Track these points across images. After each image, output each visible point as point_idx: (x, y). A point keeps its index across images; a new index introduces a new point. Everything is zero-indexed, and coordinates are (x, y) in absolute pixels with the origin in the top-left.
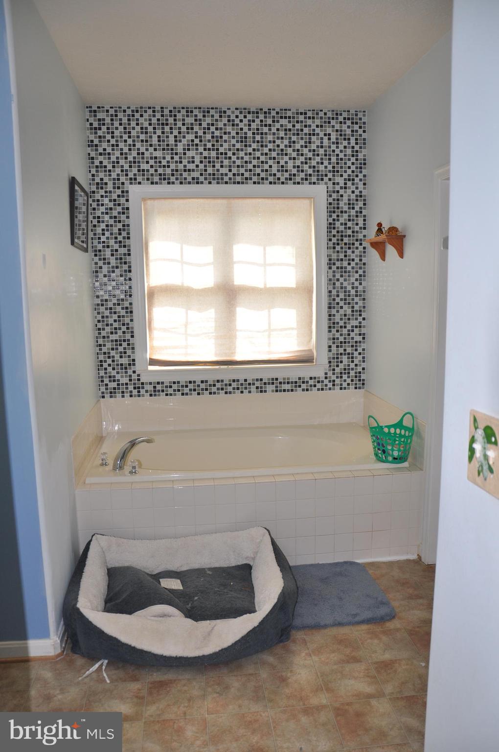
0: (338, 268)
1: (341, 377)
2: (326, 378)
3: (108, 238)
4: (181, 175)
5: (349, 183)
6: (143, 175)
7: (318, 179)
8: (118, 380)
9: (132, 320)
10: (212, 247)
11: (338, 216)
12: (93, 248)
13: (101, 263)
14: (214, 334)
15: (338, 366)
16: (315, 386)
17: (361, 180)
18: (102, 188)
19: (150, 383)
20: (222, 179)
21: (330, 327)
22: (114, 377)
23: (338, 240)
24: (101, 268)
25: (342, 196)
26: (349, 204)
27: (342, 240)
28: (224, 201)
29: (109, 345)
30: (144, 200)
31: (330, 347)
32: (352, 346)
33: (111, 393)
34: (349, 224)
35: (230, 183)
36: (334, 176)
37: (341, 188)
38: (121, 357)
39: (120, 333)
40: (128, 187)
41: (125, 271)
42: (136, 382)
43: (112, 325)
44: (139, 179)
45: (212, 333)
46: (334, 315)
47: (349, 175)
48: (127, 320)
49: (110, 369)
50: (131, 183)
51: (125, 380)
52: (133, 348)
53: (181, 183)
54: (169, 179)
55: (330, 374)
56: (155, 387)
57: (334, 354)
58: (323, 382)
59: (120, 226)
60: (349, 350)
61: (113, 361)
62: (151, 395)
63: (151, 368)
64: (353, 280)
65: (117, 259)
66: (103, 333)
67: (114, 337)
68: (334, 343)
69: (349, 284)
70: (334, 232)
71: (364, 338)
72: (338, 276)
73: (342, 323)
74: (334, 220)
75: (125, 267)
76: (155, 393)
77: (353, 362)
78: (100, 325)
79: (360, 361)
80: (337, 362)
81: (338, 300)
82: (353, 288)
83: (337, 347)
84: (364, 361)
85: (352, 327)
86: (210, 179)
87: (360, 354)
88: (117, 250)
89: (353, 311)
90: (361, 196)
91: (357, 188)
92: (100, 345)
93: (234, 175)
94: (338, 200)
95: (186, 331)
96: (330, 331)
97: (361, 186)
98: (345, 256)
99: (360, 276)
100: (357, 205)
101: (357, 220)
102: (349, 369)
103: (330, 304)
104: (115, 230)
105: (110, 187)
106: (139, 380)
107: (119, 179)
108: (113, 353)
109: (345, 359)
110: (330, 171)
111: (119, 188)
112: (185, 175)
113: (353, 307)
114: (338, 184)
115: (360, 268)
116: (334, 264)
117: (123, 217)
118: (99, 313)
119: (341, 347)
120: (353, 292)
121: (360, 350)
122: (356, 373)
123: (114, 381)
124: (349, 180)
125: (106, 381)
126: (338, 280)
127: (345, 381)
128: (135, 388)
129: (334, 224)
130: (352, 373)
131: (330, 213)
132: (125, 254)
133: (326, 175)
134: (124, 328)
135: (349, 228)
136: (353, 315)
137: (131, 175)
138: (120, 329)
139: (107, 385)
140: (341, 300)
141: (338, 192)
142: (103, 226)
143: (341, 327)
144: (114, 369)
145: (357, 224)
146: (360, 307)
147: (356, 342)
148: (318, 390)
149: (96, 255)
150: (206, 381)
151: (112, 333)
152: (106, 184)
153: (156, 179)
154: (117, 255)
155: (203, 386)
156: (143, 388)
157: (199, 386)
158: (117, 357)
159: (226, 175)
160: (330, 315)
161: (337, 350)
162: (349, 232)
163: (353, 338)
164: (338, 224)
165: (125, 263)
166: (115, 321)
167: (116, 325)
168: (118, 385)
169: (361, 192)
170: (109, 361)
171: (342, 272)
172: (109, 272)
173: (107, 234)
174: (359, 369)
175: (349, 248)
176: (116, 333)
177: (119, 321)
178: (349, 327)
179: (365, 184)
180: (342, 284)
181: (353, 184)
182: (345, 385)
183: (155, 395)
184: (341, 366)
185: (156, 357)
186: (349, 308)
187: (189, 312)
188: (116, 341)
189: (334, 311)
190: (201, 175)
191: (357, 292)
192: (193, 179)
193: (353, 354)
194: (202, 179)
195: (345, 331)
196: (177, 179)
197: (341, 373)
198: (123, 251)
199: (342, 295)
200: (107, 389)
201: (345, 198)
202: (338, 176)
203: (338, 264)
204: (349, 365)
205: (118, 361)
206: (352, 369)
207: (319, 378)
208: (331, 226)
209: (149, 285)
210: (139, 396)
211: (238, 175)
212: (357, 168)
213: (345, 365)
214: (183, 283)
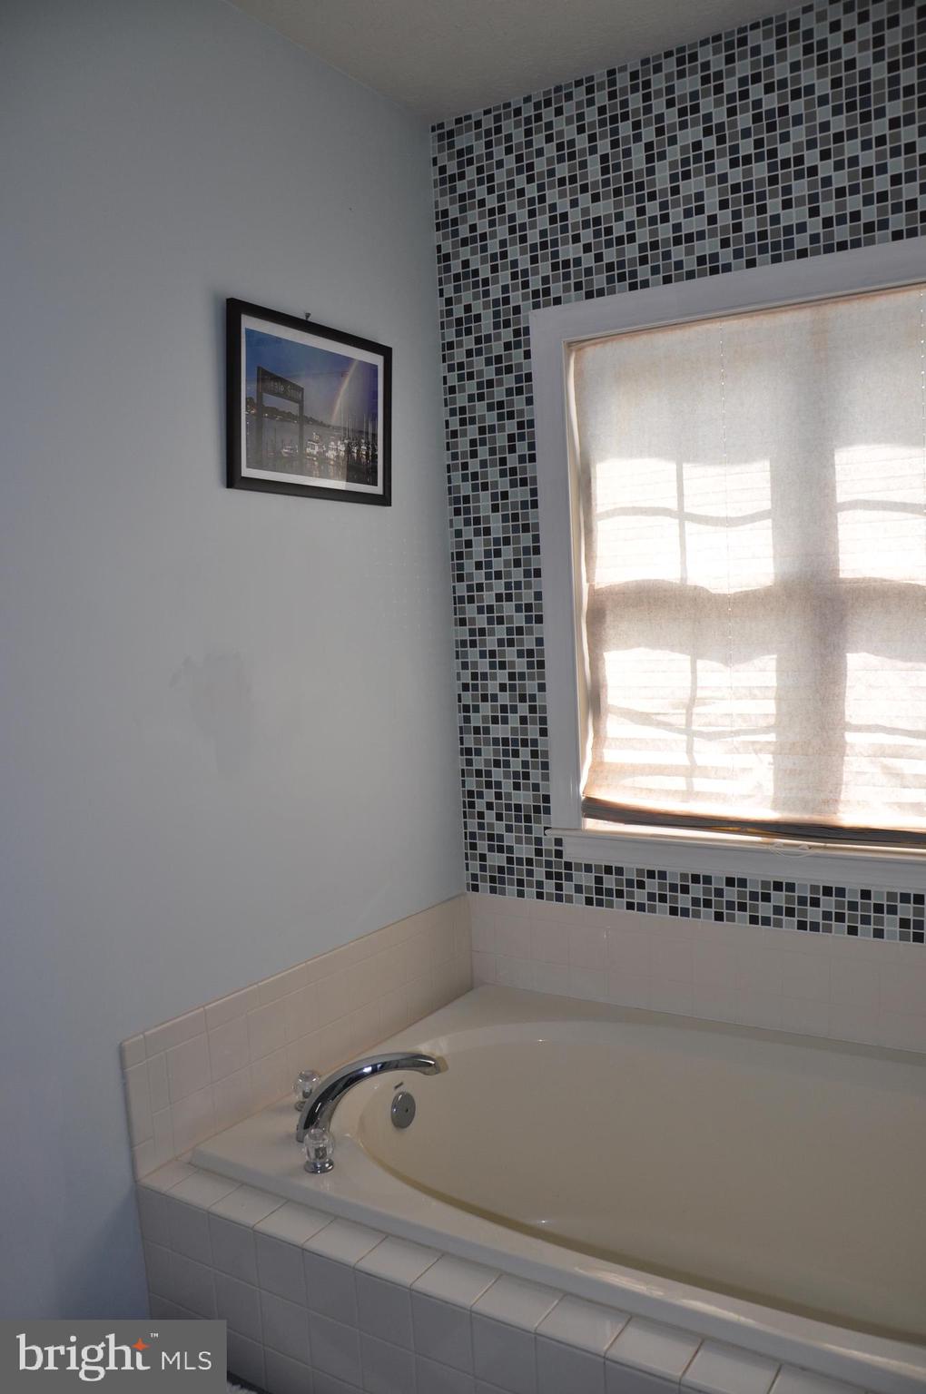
3: (483, 464)
4: (667, 255)
6: (567, 276)
8: (510, 849)
9: (542, 688)
10: (766, 464)
12: (450, 493)
13: (468, 533)
14: (772, 737)
18: (469, 332)
19: (588, 868)
20: (789, 244)
22: (501, 838)
24: (469, 544)
28: (804, 316)
29: (488, 752)
30: (574, 345)
33: (493, 879)
35: (816, 252)
38: (517, 787)
39: (514, 720)
40: (527, 318)
41: (526, 550)
42: (553, 859)
43: (494, 698)
44: (556, 289)
45: (767, 730)
48: (531, 687)
49: (490, 816)
50: (536, 306)
51: (524, 851)
52: (545, 766)
53: (667, 280)
54: (633, 274)
56: (599, 880)
59: (511, 427)
61: (498, 796)
62: (589, 901)
63: (592, 824)
65: (505, 518)
66: (476, 720)
67: (499, 731)
75: (526, 539)
76: (598, 896)
78: (468, 698)
86: (750, 250)
88: (505, 495)
92: (468, 751)
93: (827, 223)
95: (689, 722)
104: (501, 440)
105: (487, 325)
106: (559, 854)
107: (506, 301)
108: (497, 774)
111: (507, 324)
112: (678, 253)
117: (519, 402)
118: (465, 666)
123: (500, 849)
125: (483, 846)
128: (549, 876)
132: (524, 505)
134: (523, 709)
137: (535, 283)
138: (514, 710)
139: (483, 857)
142: (472, 431)
144: (499, 817)
149: (457, 512)
150: (743, 883)
151: (495, 720)
152: (478, 318)
153: (599, 280)
154: (505, 507)
155: (732, 894)
156: (569, 878)
157: (719, 893)
158: (507, 786)
159: (802, 228)
165: (526, 528)
166: (503, 687)
167: (505, 698)
168: (510, 860)
170: (489, 795)
172: (487, 554)
173: (483, 452)
176: (505, 721)
177: (513, 688)
183: (600, 903)
185: (604, 794)
187: (700, 664)
188: (505, 742)
190: (725, 243)
192: (701, 260)
194: (726, 256)
196: (655, 270)
198: (519, 494)
200: (483, 868)
205: (509, 796)
209: (591, 587)
210: (559, 898)
211: (841, 220)
214: (684, 579)
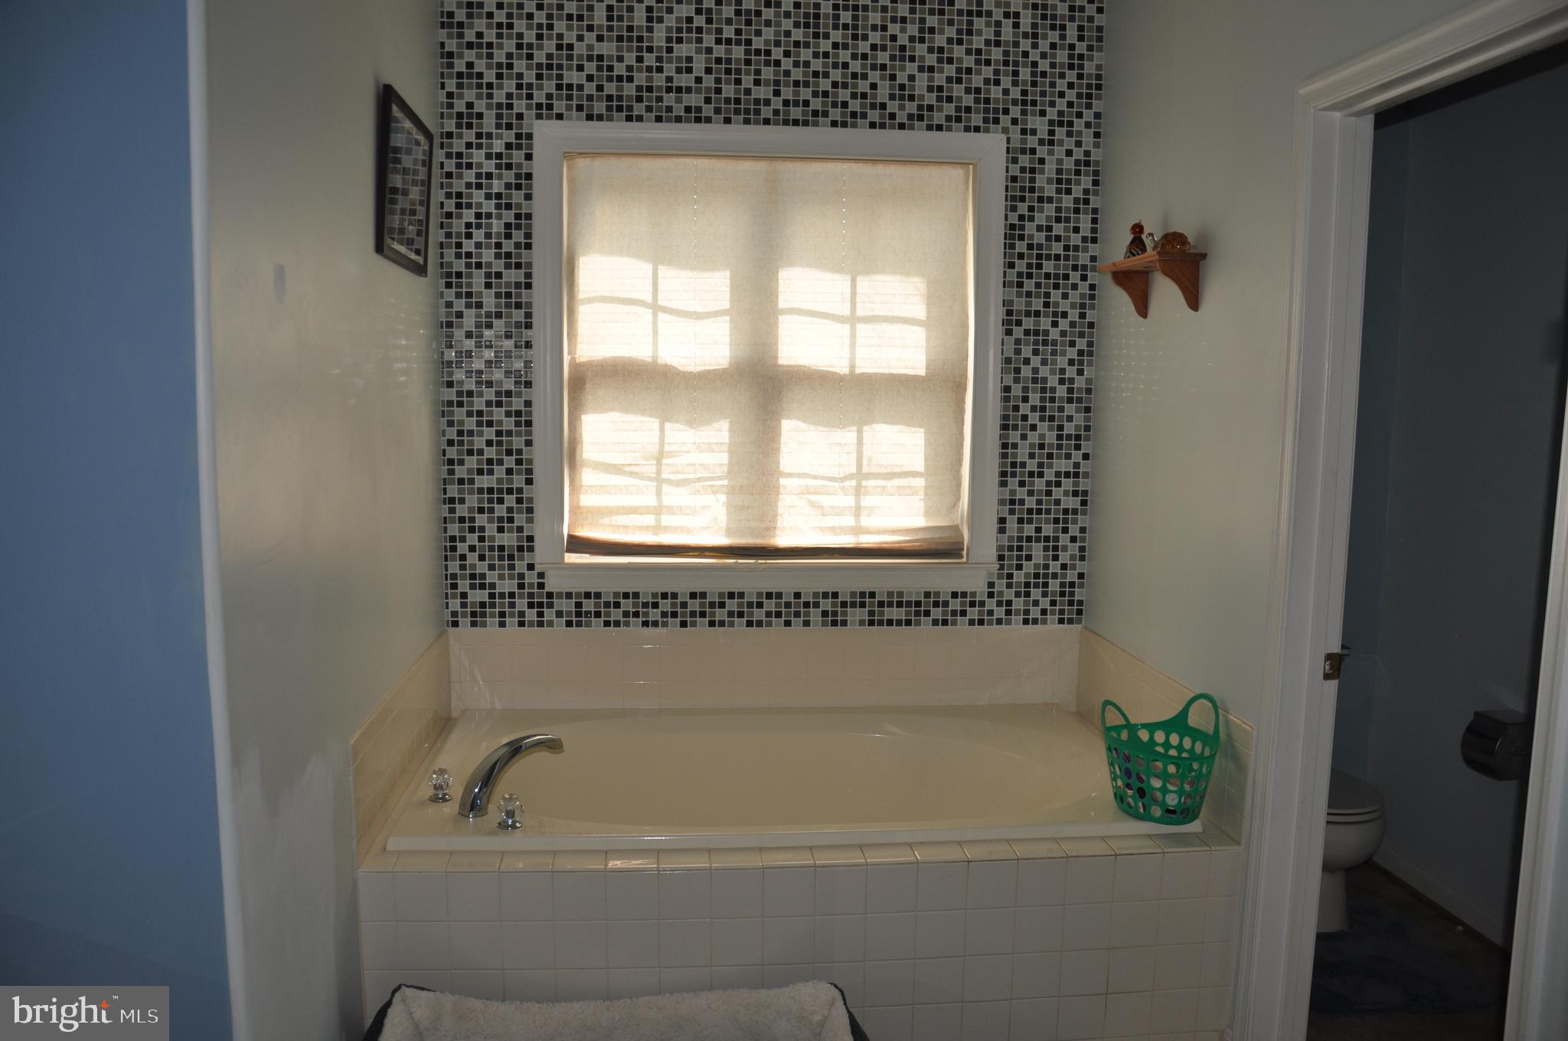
0: (1027, 332)
1: (1027, 594)
2: (991, 595)
3: (478, 245)
4: (660, 99)
5: (1060, 133)
6: (569, 98)
7: (986, 120)
8: (493, 586)
9: (529, 443)
10: (728, 273)
11: (1031, 209)
12: (442, 268)
13: (460, 305)
14: (725, 482)
15: (1019, 567)
16: (963, 613)
17: (1088, 125)
18: (469, 126)
19: (569, 595)
20: (757, 112)
21: (1003, 474)
22: (483, 576)
23: (1029, 266)
24: (460, 315)
25: (1042, 161)
26: (1059, 181)
27: (1039, 266)
28: (761, 166)
29: (472, 500)
30: (569, 156)
31: (1002, 521)
32: (1056, 521)
33: (474, 614)
34: (1058, 229)
35: (777, 123)
36: (1024, 113)
37: (1041, 142)
38: (501, 530)
39: (500, 472)
40: (531, 126)
41: (518, 325)
42: (536, 590)
43: (481, 452)
44: (559, 106)
45: (720, 478)
46: (1015, 446)
47: (1061, 113)
48: (518, 442)
49: (472, 558)
50: (539, 117)
51: (508, 586)
52: (530, 510)
53: (659, 119)
54: (630, 108)
55: (1001, 585)
56: (579, 605)
57: (1011, 539)
58: (982, 604)
59: (509, 216)
60: (1048, 530)
61: (482, 539)
62: (569, 624)
63: (571, 558)
64: (1062, 362)
65: (498, 295)
66: (461, 472)
67: (484, 482)
68: (1012, 512)
69: (1053, 372)
70: (1021, 247)
71: (1084, 503)
72: (1027, 351)
73: (1032, 465)
74: (1021, 218)
75: (518, 315)
76: (578, 618)
77: (1056, 558)
78: (452, 453)
79: (1073, 557)
80: (1019, 558)
81: (1024, 409)
82: (1062, 381)
83: (1020, 521)
84: (1082, 558)
85: (1058, 474)
86: (728, 111)
87: (1073, 539)
88: (499, 275)
89: (1059, 437)
90: (1087, 163)
91: (1079, 144)
92: (452, 500)
93: (786, 103)
94: (1033, 170)
95: (659, 472)
96: (1003, 484)
97: (1088, 139)
98: (1046, 305)
99: (1081, 353)
100: (1078, 183)
101: (1077, 220)
102: (1046, 576)
103: (1005, 417)
104: (497, 226)
105: (489, 123)
106: (541, 586)
107: (510, 107)
108: (481, 520)
109: (1037, 551)
110: (1015, 102)
111: (509, 126)
112: (669, 99)
113: (1061, 428)
114: (1034, 132)
115: (1082, 335)
116: (1019, 323)
117: (517, 197)
118: (450, 424)
119: (1030, 521)
120: (1062, 391)
121: (1074, 530)
122: (1063, 585)
123: (482, 587)
124: (1061, 124)
125: (464, 585)
126: (1027, 361)
127: (1036, 603)
128: (531, 605)
129: (1022, 228)
130: (1054, 585)
131: (1013, 201)
132: (518, 285)
133: (1006, 111)
134: (510, 462)
135: (1058, 238)
136: (1059, 447)
137: (539, 97)
138: (500, 462)
139: (464, 595)
140: (1033, 409)
141: (1033, 151)
142: (468, 215)
143: (1031, 474)
144: (482, 558)
145: (1076, 230)
146: (1077, 427)
147: (1066, 511)
148: (972, 622)
149: (449, 285)
150: (703, 595)
151: (480, 472)
152: (480, 116)
153: (600, 107)
154: (499, 286)
155: (695, 605)
156: (550, 605)
157: (684, 605)
158: (491, 530)
159: (767, 102)
160: (1005, 446)
161: (1020, 530)
162: (1057, 248)
163: (1058, 502)
164: (1030, 228)
165: (518, 306)
166: (489, 443)
167: (491, 453)
168: (492, 596)
169: (1087, 153)
170: (472, 539)
171: (1036, 343)
172: (478, 325)
173: (479, 235)
174: (1071, 576)
175: (1056, 286)
176: (491, 472)
177: (500, 443)
178: (1049, 475)
179: (1097, 135)
180: (1035, 370)
181: (1069, 134)
182: (1035, 612)
183: (579, 624)
184: (1028, 567)
185: (585, 532)
186: (1050, 429)
187: (668, 425)
188: (490, 490)
189: (1014, 436)
190: (708, 100)
191: (1070, 391)
192: (688, 109)
193: (1056, 539)
194: (708, 110)
195: (1039, 484)
196: (649, 109)
197: (1027, 585)
198: (513, 276)
199: (1035, 399)
200: (464, 605)
201: (1050, 167)
202: (1033, 114)
203: (1029, 323)
204: (1046, 566)
205: (492, 538)
206: (1055, 576)
207: (974, 594)
208: (1013, 232)
209: (573, 360)
210: (540, 624)
211: (796, 103)
212: (1079, 96)
213: (1036, 566)
214: (655, 357)
